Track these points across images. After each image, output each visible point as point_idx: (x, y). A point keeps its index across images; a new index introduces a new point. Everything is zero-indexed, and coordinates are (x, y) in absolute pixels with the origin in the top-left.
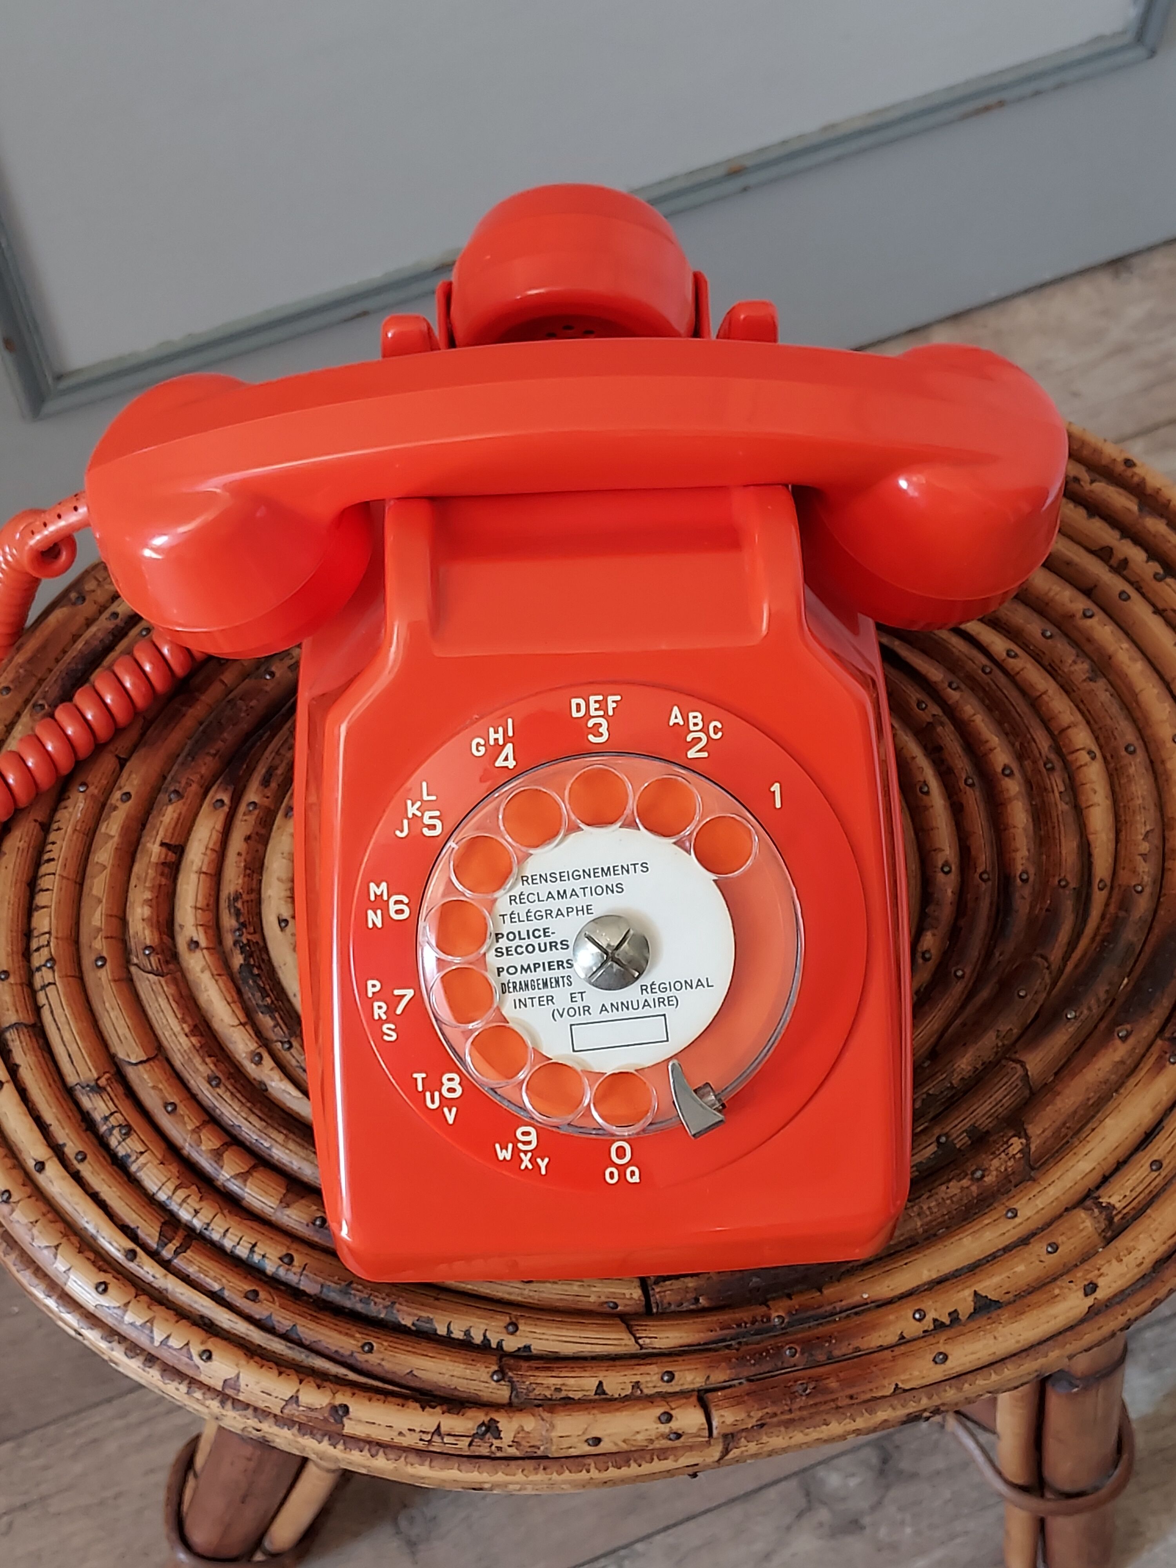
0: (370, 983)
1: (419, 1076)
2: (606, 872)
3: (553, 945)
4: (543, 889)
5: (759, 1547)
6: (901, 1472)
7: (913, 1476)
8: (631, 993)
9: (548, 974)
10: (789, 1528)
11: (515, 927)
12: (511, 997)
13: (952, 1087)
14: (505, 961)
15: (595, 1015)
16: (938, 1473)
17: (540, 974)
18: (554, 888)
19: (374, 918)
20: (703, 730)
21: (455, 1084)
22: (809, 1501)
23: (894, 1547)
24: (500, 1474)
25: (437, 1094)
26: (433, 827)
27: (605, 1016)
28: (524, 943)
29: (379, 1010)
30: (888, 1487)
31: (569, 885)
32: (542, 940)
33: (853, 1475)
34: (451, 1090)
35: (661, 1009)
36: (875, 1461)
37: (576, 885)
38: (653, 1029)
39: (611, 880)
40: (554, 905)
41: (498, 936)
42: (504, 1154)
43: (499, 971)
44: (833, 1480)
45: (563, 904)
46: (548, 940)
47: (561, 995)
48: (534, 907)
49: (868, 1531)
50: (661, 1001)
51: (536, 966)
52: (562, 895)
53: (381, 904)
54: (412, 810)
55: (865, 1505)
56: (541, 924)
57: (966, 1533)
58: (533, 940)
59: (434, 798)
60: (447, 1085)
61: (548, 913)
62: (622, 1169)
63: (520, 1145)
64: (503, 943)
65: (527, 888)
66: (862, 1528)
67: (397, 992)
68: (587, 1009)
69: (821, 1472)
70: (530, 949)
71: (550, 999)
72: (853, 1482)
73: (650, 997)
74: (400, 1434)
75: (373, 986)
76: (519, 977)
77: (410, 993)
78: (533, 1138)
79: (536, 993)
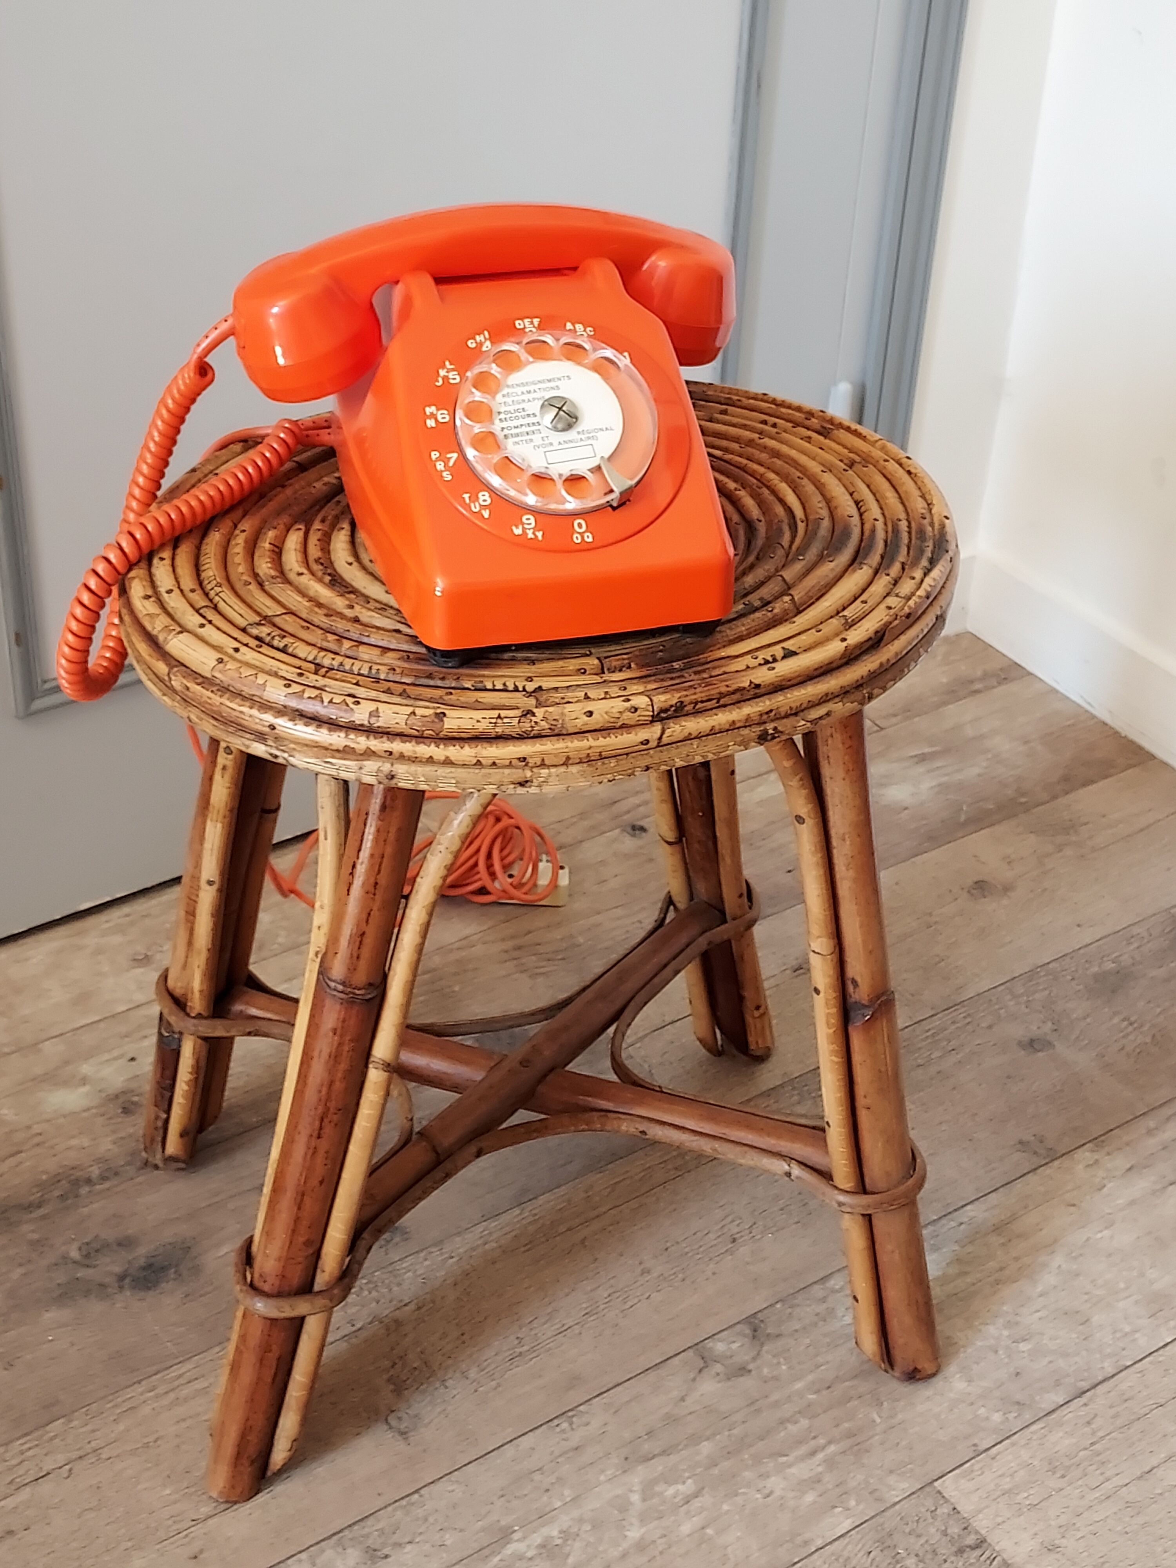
0: (433, 453)
1: (466, 496)
2: (549, 381)
3: (529, 415)
4: (519, 390)
5: (675, 1394)
6: (768, 1335)
7: (778, 1336)
8: (572, 434)
9: (528, 429)
10: (694, 1380)
11: (508, 409)
12: (511, 441)
13: (745, 589)
14: (505, 424)
15: (556, 446)
16: (796, 1331)
17: (524, 429)
18: (525, 389)
19: (431, 423)
20: (585, 331)
21: (487, 497)
22: (705, 1362)
23: (776, 1378)
24: (538, 745)
25: (477, 504)
26: (454, 379)
27: (561, 447)
28: (513, 415)
29: (440, 466)
30: (762, 1345)
31: (532, 388)
32: (523, 414)
33: (734, 1342)
34: (485, 501)
35: (590, 442)
36: (748, 1331)
37: (536, 387)
38: (587, 452)
39: (552, 384)
40: (526, 397)
41: (499, 413)
42: (518, 531)
43: (503, 429)
44: (720, 1347)
45: (531, 396)
46: (526, 413)
47: (537, 438)
48: (516, 399)
49: (753, 1373)
50: (589, 438)
51: (522, 425)
52: (529, 392)
53: (433, 416)
54: (442, 373)
55: (747, 1358)
56: (521, 406)
57: (827, 1362)
58: (517, 414)
59: (452, 367)
60: (481, 498)
61: (524, 401)
62: (582, 534)
63: (526, 526)
64: (502, 416)
65: (510, 390)
66: (750, 1371)
67: (449, 456)
68: (551, 444)
69: (709, 1344)
70: (517, 418)
71: (531, 440)
72: (734, 1346)
73: (583, 437)
74: (478, 721)
75: (435, 455)
76: (514, 431)
77: (454, 456)
78: (532, 521)
79: (524, 438)
